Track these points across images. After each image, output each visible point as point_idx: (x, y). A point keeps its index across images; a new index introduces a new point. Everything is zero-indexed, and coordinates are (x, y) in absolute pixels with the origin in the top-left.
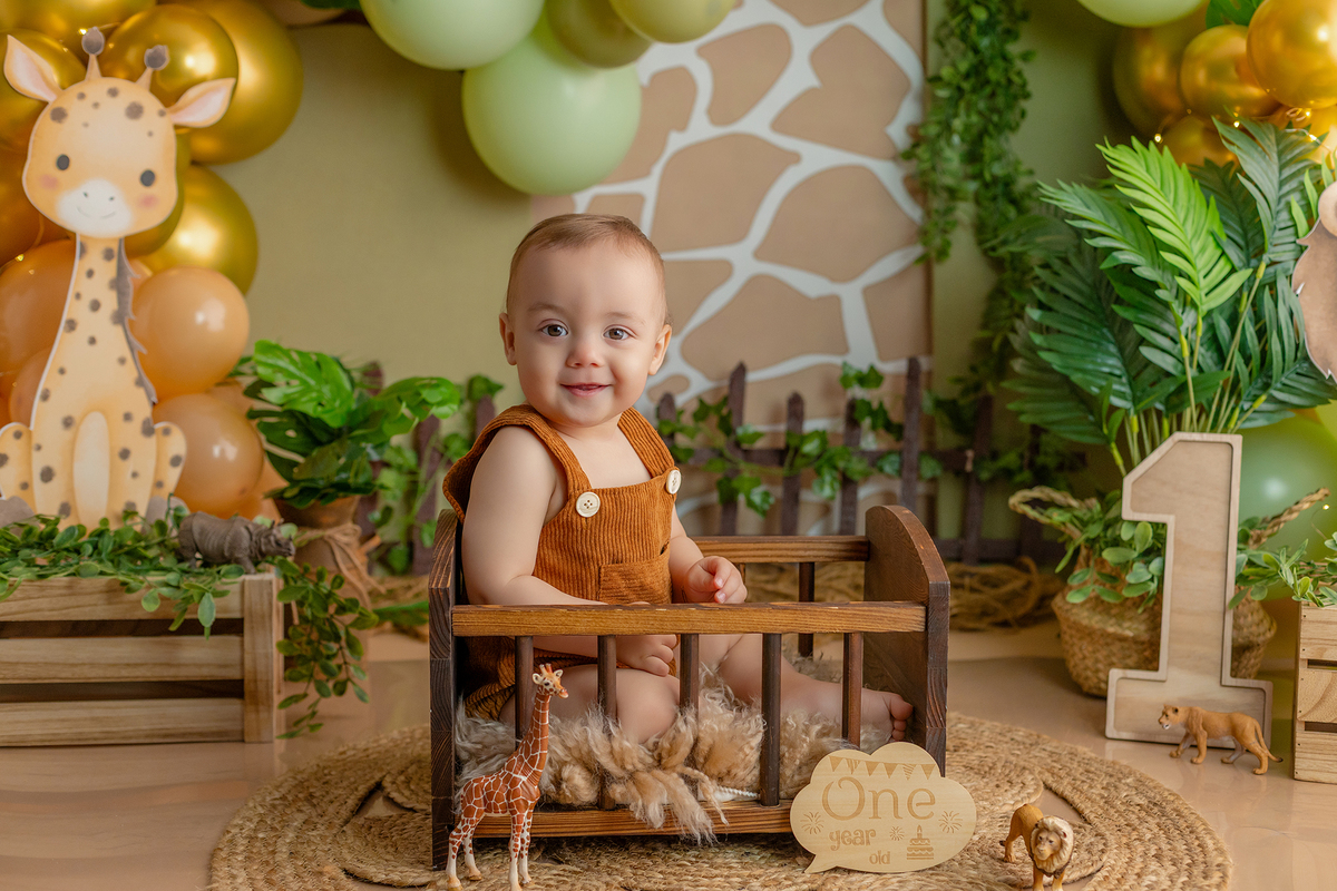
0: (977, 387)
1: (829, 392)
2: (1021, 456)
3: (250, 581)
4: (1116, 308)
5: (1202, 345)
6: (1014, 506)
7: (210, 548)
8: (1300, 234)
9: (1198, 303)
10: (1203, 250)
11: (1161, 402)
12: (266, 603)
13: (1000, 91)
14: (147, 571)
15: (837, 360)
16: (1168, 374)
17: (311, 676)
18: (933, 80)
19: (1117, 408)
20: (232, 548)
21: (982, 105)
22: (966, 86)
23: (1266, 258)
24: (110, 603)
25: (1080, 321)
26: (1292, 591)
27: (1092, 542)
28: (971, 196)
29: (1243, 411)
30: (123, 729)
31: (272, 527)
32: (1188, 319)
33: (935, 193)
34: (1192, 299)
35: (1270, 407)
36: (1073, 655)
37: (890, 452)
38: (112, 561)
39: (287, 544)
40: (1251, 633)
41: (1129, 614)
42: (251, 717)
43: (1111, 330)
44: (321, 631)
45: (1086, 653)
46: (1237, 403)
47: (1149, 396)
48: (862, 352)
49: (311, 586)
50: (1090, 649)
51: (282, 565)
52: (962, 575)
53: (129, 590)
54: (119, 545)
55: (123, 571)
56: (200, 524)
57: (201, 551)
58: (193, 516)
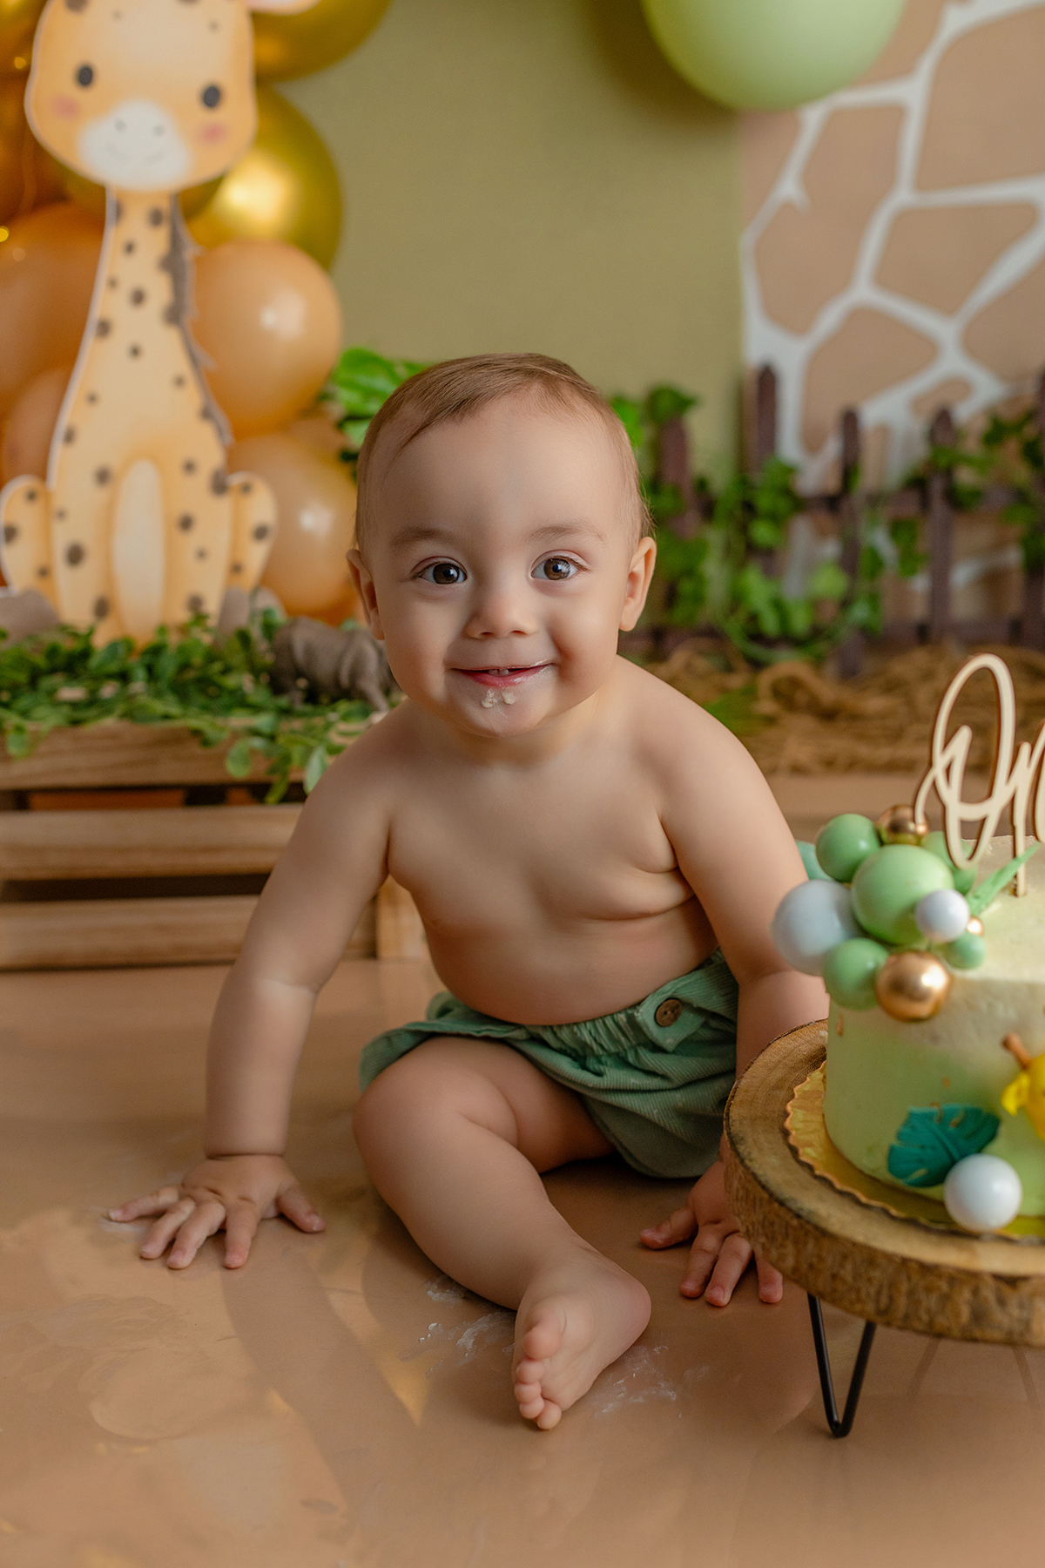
7: (319, 672)
20: (355, 674)
38: (177, 695)
42: (387, 925)
53: (206, 743)
54: (185, 667)
55: (194, 710)
56: (305, 637)
57: (308, 679)
58: (292, 623)
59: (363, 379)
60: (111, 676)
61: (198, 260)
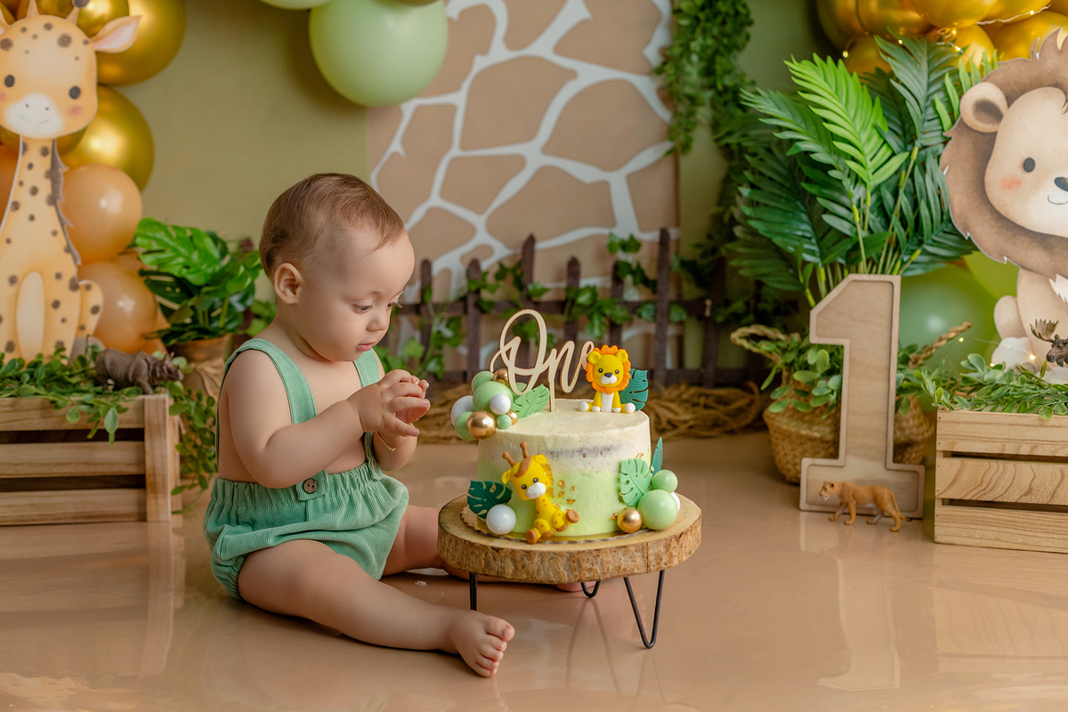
0: (714, 251)
1: (600, 257)
2: (747, 304)
3: (149, 400)
4: (804, 185)
5: (872, 212)
6: (734, 339)
7: (118, 375)
8: (945, 128)
9: (866, 180)
10: (869, 139)
11: (842, 257)
12: (161, 416)
13: (728, 20)
14: (71, 393)
15: (605, 231)
16: (846, 236)
17: (196, 471)
18: (677, 12)
19: (809, 262)
20: (135, 375)
21: (715, 31)
22: (702, 16)
23: (918, 144)
24: (43, 417)
25: (780, 196)
26: (931, 399)
27: (790, 366)
28: (708, 103)
29: (903, 263)
30: (54, 512)
31: (164, 359)
32: (857, 193)
33: (679, 100)
34: (862, 179)
35: (925, 258)
36: (778, 452)
37: (646, 302)
38: (45, 386)
39: (176, 371)
40: (912, 434)
41: (817, 420)
42: (151, 503)
43: (803, 203)
44: (203, 439)
45: (786, 450)
46: (898, 258)
47: (832, 253)
48: (627, 224)
49: (193, 404)
50: (790, 447)
51: (172, 389)
52: (700, 395)
53: (57, 407)
54: (51, 373)
55: (52, 393)
56: (111, 357)
57: (112, 378)
58: (106, 351)
59: (151, 233)
61: (65, 174)
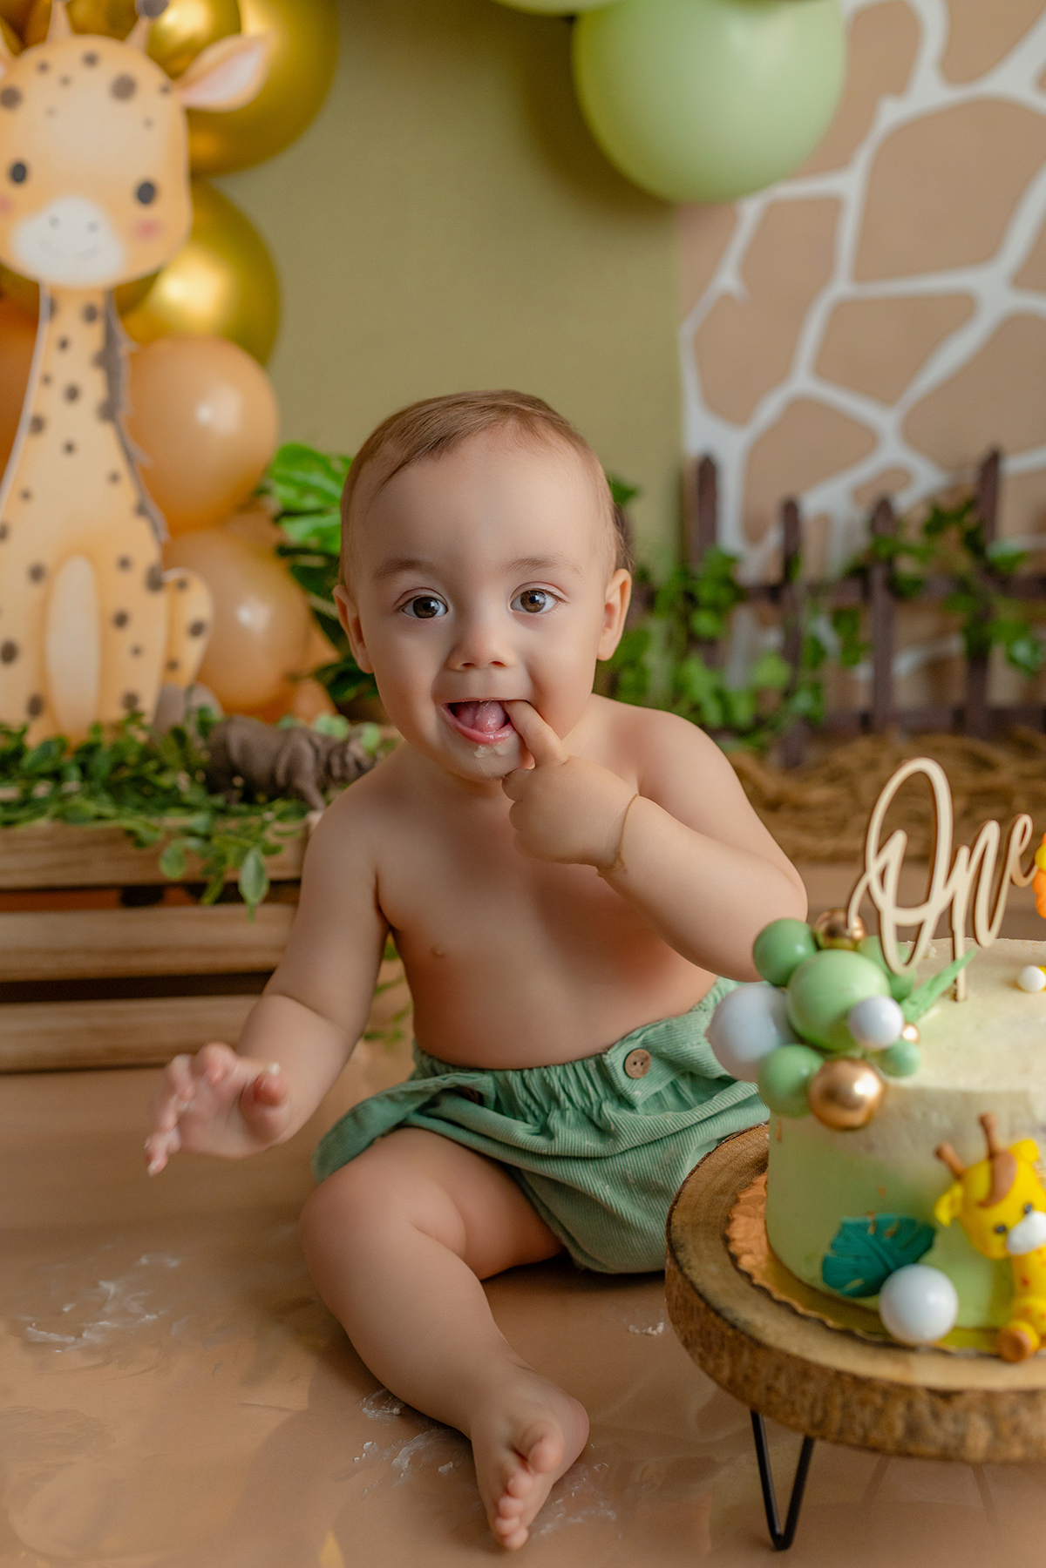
7: (256, 770)
20: (291, 772)
24: (111, 858)
31: (347, 740)
38: (112, 796)
53: (139, 843)
54: (119, 765)
55: (128, 810)
56: (240, 734)
57: (242, 776)
58: (228, 722)
59: (299, 475)
60: (43, 776)
61: (133, 356)
